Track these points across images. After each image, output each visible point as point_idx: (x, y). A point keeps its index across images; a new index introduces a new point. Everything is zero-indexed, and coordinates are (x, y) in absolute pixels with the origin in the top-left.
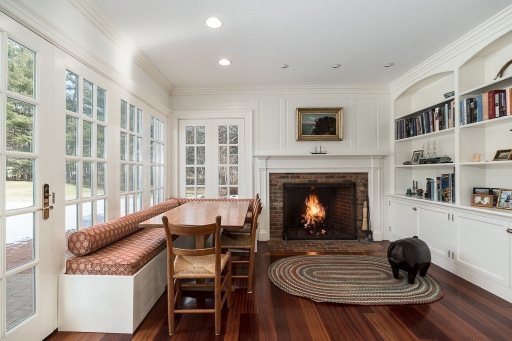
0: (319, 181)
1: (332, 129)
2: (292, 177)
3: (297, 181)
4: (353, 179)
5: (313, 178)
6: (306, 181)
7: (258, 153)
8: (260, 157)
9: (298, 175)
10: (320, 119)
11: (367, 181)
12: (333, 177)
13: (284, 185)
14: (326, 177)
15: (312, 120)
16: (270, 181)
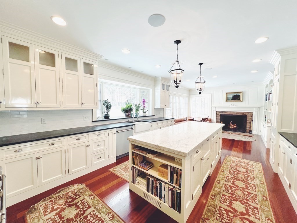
0: (233, 114)
1: (238, 98)
2: (224, 113)
3: (226, 114)
4: (247, 114)
5: (231, 113)
6: (229, 114)
7: (213, 105)
8: (214, 107)
9: (226, 112)
10: (234, 96)
11: (252, 115)
12: (239, 113)
13: (221, 115)
14: (236, 113)
15: (231, 96)
16: (216, 113)
